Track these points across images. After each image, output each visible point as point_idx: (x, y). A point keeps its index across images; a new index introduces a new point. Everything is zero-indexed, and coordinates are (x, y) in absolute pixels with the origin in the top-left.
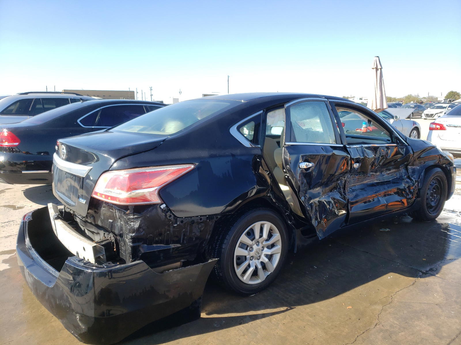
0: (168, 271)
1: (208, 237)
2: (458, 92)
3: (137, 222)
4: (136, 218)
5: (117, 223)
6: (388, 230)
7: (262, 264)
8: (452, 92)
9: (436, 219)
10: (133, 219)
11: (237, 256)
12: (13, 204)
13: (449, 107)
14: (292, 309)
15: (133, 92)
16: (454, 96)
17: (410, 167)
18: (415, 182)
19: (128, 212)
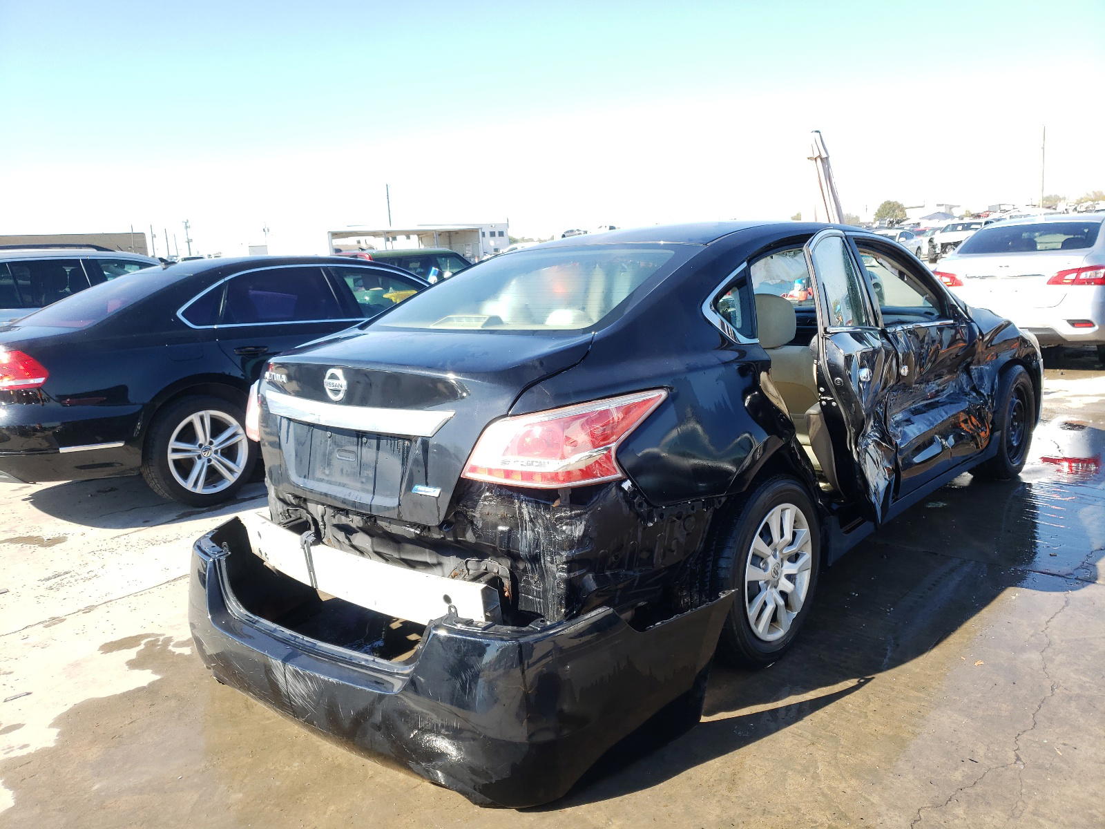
0: (654, 625)
1: (699, 546)
2: (900, 202)
3: (578, 523)
4: (577, 515)
5: (522, 530)
6: (941, 504)
7: (783, 594)
8: (889, 203)
9: (1020, 474)
10: (570, 518)
11: (749, 582)
12: (28, 535)
13: (900, 236)
14: (868, 681)
15: (142, 235)
16: (894, 211)
17: (974, 367)
18: (987, 399)
19: (557, 503)
